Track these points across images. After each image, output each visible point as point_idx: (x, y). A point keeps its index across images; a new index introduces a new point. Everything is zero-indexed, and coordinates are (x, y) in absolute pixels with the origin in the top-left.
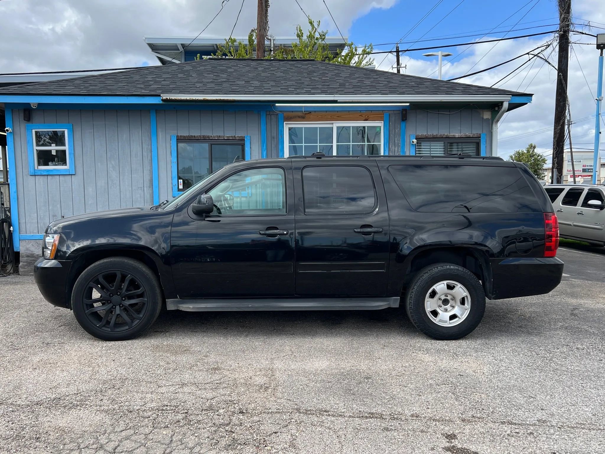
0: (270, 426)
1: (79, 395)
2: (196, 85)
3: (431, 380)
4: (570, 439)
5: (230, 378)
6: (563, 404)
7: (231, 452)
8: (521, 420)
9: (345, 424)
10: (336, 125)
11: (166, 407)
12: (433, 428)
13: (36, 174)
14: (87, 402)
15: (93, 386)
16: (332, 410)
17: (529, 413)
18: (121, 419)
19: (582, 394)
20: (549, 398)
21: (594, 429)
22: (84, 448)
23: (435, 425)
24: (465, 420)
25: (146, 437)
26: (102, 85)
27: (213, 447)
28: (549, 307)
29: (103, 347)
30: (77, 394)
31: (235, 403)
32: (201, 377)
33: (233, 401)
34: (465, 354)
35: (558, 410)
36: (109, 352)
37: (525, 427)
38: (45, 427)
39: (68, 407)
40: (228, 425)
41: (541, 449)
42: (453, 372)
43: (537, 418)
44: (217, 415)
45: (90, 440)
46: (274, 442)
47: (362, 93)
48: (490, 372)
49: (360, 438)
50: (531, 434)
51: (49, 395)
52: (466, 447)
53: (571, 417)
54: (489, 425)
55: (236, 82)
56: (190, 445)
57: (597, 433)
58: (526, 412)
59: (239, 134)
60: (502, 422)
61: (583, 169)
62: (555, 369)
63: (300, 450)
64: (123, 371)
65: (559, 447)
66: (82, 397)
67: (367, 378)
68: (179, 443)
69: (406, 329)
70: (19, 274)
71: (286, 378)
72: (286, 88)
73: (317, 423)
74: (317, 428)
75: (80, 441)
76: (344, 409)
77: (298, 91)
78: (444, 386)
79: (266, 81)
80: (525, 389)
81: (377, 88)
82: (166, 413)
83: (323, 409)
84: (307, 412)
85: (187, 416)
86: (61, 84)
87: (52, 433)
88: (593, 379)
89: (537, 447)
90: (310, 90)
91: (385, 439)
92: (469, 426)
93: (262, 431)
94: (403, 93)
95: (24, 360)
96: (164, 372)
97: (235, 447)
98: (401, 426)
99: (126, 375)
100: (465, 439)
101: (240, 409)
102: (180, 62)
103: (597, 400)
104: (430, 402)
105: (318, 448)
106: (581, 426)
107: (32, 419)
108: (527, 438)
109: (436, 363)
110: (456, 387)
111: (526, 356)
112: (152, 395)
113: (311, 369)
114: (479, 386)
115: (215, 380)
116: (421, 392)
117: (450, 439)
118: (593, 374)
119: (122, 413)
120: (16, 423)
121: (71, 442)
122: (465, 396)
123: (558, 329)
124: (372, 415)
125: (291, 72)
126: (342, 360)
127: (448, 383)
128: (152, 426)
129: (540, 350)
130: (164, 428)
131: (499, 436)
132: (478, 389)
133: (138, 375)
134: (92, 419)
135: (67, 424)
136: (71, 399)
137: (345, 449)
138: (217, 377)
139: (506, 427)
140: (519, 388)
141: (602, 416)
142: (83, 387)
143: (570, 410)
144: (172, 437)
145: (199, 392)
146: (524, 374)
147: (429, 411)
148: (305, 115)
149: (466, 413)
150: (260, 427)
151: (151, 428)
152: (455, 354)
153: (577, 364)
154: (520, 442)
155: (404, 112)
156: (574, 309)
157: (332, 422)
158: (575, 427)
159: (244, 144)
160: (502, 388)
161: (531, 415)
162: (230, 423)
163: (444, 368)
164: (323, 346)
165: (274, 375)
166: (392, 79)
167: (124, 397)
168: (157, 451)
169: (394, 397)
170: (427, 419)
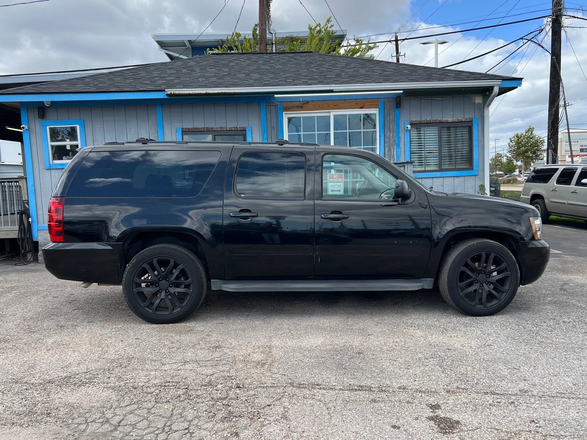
0: (264, 399)
1: (88, 373)
2: (199, 80)
3: (420, 354)
4: (549, 408)
5: (229, 355)
6: (545, 374)
7: (227, 424)
8: (504, 391)
9: (335, 397)
10: (333, 114)
11: (168, 384)
12: (418, 399)
13: (51, 168)
14: (95, 380)
15: (102, 365)
16: (324, 383)
17: (512, 384)
18: (126, 395)
19: (564, 365)
20: (532, 369)
21: (573, 398)
22: (91, 422)
23: (421, 396)
24: (450, 391)
25: (149, 411)
26: (111, 82)
27: (211, 419)
28: (540, 283)
29: (112, 329)
30: (87, 372)
31: (233, 378)
32: (202, 354)
33: (231, 377)
34: (454, 329)
35: (540, 381)
36: (118, 333)
37: (507, 397)
38: (56, 403)
39: (77, 385)
40: (224, 399)
41: (521, 417)
42: (442, 346)
43: (519, 388)
44: (215, 390)
45: (97, 414)
46: (267, 415)
47: (357, 82)
48: (478, 345)
49: (348, 410)
50: (512, 403)
51: (61, 374)
52: (448, 416)
53: (553, 387)
54: (472, 395)
55: (237, 75)
56: (189, 418)
57: (576, 402)
58: (509, 383)
59: (241, 125)
60: (485, 393)
61: (581, 149)
62: (541, 342)
63: (291, 421)
64: (130, 351)
65: (538, 415)
66: (91, 375)
67: (359, 353)
68: (179, 416)
69: (399, 307)
70: (38, 263)
71: (282, 354)
72: (285, 79)
73: (309, 396)
74: (308, 401)
75: (88, 415)
76: (336, 382)
77: (295, 82)
78: (432, 359)
79: (266, 73)
80: (510, 361)
81: (372, 77)
82: (168, 388)
83: (315, 383)
84: (300, 386)
85: (187, 392)
86: (72, 82)
87: (62, 409)
88: (577, 350)
89: (517, 415)
90: (308, 80)
91: (372, 410)
92: (453, 397)
93: (256, 405)
94: (396, 81)
95: (39, 342)
96: (168, 351)
97: (230, 419)
98: (388, 398)
99: (133, 354)
100: (448, 409)
101: (237, 384)
102: (187, 57)
103: (579, 370)
104: (417, 375)
105: (308, 419)
106: (561, 395)
107: (44, 396)
108: (508, 408)
109: (425, 338)
110: (443, 360)
111: (513, 330)
112: (156, 373)
113: (307, 346)
114: (466, 359)
115: (216, 358)
116: (409, 365)
117: (433, 410)
118: (577, 346)
119: (127, 390)
120: (29, 400)
121: (79, 417)
122: (452, 369)
123: (547, 303)
124: (361, 388)
125: (290, 64)
126: (337, 336)
127: (436, 357)
128: (155, 401)
129: (528, 324)
130: (165, 402)
131: (481, 405)
132: (464, 362)
133: (144, 354)
134: (100, 396)
135: (76, 401)
136: (81, 377)
137: (333, 420)
138: (217, 355)
139: (488, 397)
140: (504, 361)
141: (582, 386)
142: (93, 366)
143: (552, 380)
144: (172, 411)
145: (200, 369)
146: (510, 347)
147: (416, 384)
148: (303, 105)
149: (451, 384)
150: (255, 401)
151: (154, 403)
152: (445, 329)
153: (562, 337)
154: (501, 411)
155: (398, 99)
156: (564, 284)
157: (323, 395)
158: (555, 397)
159: (246, 134)
160: (488, 361)
161: (514, 386)
162: (227, 397)
163: (433, 343)
164: (319, 324)
165: (271, 352)
166: (387, 68)
167: (129, 374)
168: (158, 424)
169: (383, 371)
170: (413, 390)
